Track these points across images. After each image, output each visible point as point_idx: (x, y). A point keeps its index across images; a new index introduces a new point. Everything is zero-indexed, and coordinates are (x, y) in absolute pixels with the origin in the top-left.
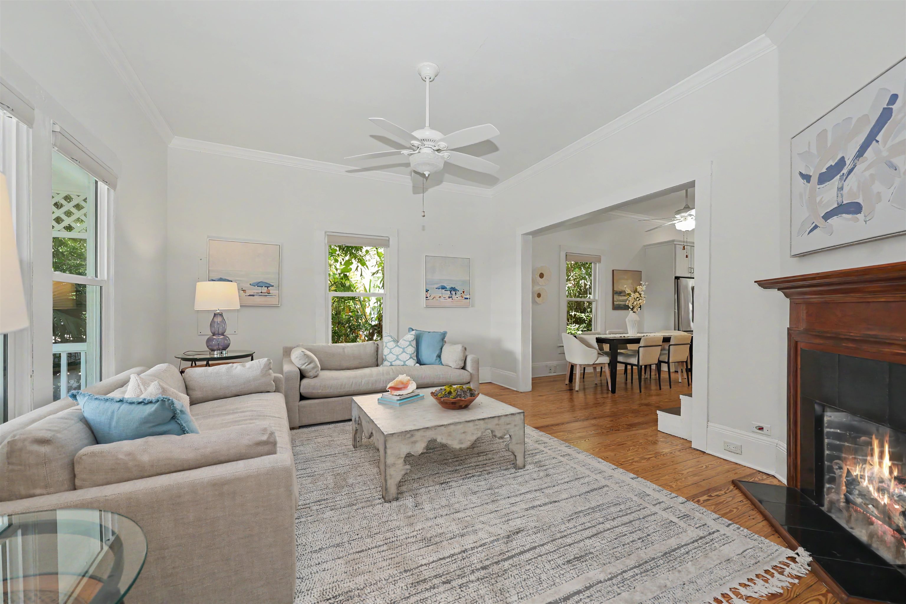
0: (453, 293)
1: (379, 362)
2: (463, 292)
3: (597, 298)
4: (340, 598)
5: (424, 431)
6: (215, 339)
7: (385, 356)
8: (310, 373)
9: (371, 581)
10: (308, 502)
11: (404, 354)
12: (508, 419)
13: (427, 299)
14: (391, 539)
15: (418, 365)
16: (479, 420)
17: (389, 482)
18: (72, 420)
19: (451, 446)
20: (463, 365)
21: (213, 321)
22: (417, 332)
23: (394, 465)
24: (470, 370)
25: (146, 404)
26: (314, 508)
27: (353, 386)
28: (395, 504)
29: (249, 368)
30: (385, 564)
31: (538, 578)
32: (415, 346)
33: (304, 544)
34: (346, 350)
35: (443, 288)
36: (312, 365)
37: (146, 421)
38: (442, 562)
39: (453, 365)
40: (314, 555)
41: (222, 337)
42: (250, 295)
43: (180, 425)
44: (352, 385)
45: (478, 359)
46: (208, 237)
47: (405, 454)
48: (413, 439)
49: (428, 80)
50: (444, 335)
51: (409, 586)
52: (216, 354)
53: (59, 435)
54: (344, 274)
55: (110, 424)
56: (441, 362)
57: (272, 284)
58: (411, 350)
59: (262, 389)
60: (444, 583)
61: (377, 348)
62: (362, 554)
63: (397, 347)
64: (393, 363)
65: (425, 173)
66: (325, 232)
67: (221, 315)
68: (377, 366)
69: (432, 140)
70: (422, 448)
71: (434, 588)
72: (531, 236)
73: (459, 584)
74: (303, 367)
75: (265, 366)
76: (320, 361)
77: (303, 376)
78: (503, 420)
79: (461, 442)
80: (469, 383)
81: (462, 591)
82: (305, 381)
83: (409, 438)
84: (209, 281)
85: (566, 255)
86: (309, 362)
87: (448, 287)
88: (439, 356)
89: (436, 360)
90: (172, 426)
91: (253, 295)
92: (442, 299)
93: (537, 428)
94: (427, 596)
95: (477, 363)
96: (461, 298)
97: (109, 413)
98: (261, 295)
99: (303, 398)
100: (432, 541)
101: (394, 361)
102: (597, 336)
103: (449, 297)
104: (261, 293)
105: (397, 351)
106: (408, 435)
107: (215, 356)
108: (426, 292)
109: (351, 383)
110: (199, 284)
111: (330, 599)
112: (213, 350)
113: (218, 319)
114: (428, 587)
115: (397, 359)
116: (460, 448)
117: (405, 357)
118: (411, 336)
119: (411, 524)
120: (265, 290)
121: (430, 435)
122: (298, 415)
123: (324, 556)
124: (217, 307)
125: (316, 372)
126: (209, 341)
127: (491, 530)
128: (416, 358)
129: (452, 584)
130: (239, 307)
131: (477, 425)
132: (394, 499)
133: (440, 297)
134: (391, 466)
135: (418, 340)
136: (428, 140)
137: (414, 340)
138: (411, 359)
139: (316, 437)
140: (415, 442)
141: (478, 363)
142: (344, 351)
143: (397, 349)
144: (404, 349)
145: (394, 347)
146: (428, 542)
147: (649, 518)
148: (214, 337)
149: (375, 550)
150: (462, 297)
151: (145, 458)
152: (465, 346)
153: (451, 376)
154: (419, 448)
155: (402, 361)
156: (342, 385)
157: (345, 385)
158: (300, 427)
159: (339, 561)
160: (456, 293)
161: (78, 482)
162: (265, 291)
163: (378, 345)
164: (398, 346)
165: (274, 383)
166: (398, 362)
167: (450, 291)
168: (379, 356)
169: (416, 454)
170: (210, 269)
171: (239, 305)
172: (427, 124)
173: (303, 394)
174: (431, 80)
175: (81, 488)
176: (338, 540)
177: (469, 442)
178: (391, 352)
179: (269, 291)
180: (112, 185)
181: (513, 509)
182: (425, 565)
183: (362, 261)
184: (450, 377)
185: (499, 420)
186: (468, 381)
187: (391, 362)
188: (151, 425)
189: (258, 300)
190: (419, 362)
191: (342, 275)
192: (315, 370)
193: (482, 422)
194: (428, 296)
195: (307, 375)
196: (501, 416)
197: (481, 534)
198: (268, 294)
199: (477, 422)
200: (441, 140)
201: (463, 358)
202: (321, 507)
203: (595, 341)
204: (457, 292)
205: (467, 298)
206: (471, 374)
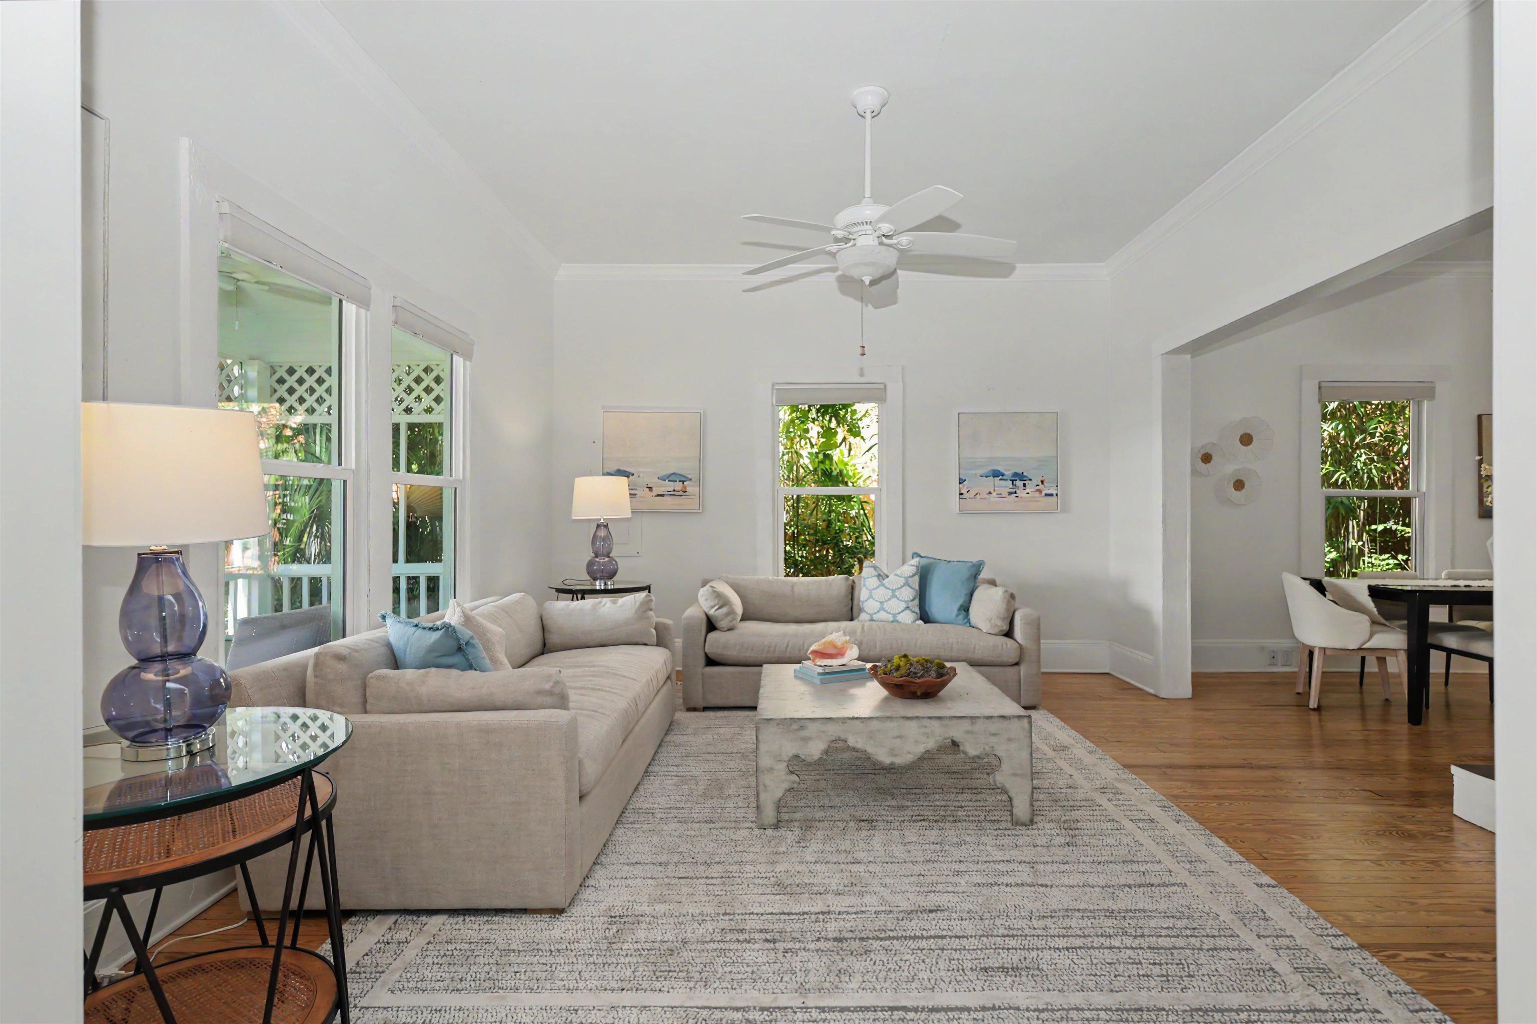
0: (1019, 483)
1: (855, 614)
2: (1042, 482)
3: (1424, 488)
4: (626, 920)
5: (822, 724)
6: (596, 561)
7: (863, 602)
8: (722, 622)
9: (674, 912)
10: (656, 806)
11: (894, 599)
12: (994, 727)
13: (961, 496)
14: (733, 874)
15: (920, 622)
16: (930, 718)
17: (763, 796)
18: (377, 642)
19: (875, 757)
20: (1006, 628)
21: (595, 536)
22: (924, 562)
23: (771, 770)
24: (1019, 641)
25: (435, 630)
26: (659, 816)
27: (789, 649)
28: (769, 832)
29: (621, 606)
30: (704, 899)
31: (913, 974)
32: (917, 588)
33: (621, 853)
34: (796, 589)
35: (996, 474)
36: (724, 610)
37: (431, 649)
38: (783, 917)
39: (985, 626)
40: (626, 868)
41: (607, 559)
42: (658, 495)
43: (468, 660)
44: (787, 646)
45: (1039, 619)
46: (603, 407)
47: (791, 755)
48: (803, 733)
49: (868, 115)
50: (977, 568)
51: (717, 930)
52: (599, 585)
53: (356, 654)
54: (824, 454)
55: (405, 651)
56: (969, 621)
57: (690, 477)
58: (908, 594)
59: (636, 640)
60: (767, 940)
61: (853, 588)
62: (683, 881)
63: (882, 588)
64: (875, 617)
65: (863, 278)
66: (773, 385)
67: (606, 526)
68: (852, 620)
69: (869, 221)
70: (820, 752)
71: (749, 942)
72: (1188, 357)
73: (787, 948)
74: (712, 612)
75: (642, 604)
76: (744, 602)
77: (711, 626)
78: (980, 726)
79: (892, 752)
80: (1017, 664)
81: (784, 956)
82: (712, 635)
83: (797, 730)
84: (604, 474)
85: (1320, 388)
86: (720, 604)
87: (1006, 473)
88: (965, 609)
89: (957, 616)
90: (457, 659)
91: (662, 495)
92: (994, 497)
93: (1126, 766)
94: (731, 948)
95: (1036, 629)
96: (1037, 494)
97: (406, 639)
98: (674, 495)
99: (711, 662)
100: (789, 889)
101: (875, 613)
102: (1374, 582)
103: (1010, 494)
104: (674, 491)
105: (881, 593)
106: (795, 726)
107: (598, 588)
108: (960, 483)
109: (785, 646)
110: (578, 481)
111: (615, 917)
112: (595, 579)
113: (602, 533)
114: (741, 938)
115: (882, 609)
116: (892, 764)
117: (896, 606)
118: (909, 568)
119: (773, 863)
120: (678, 486)
121: (834, 731)
122: (701, 688)
123: (638, 871)
124: (602, 516)
125: (731, 622)
126: (590, 564)
127: (889, 897)
128: (917, 610)
129: (776, 945)
130: (629, 515)
131: (926, 727)
132: (770, 825)
133: (990, 493)
134: (766, 772)
135: (924, 576)
136: (866, 222)
137: (914, 575)
138: (908, 612)
139: (720, 726)
140: (806, 740)
141: (1038, 628)
142: (792, 590)
143: (882, 590)
144: (893, 591)
145: (877, 588)
146: (781, 888)
147: (1222, 954)
148: (597, 559)
149: (703, 881)
150: (1040, 491)
151: (424, 690)
152: (1011, 591)
153: (977, 647)
154: (815, 750)
155: (889, 613)
156: (769, 647)
157: (775, 647)
158: (705, 709)
159: (650, 881)
160: (1024, 485)
161: (368, 707)
162: (679, 488)
163: (854, 582)
164: (883, 585)
165: (654, 631)
166: (883, 615)
167: (1013, 481)
168: (855, 602)
169: (809, 759)
170: (605, 456)
171: (630, 511)
172: (868, 194)
173: (710, 656)
174: (874, 114)
175: (370, 712)
176: (664, 858)
177: (911, 756)
178: (871, 597)
179: (685, 487)
180: (467, 356)
181: (957, 879)
182: (757, 914)
183: (854, 431)
184: (975, 648)
185: (973, 724)
186: (1016, 660)
187: (871, 615)
188: (437, 654)
189: (668, 501)
190: (925, 617)
191: (821, 456)
192: (729, 618)
193: (936, 723)
194: (964, 491)
195: (718, 625)
196: (978, 717)
197: (867, 899)
198: (683, 494)
199: (926, 722)
200: (882, 219)
201: (1006, 615)
202: (669, 815)
203: (1367, 592)
204: (1027, 482)
205: (1051, 495)
206: (1021, 647)
